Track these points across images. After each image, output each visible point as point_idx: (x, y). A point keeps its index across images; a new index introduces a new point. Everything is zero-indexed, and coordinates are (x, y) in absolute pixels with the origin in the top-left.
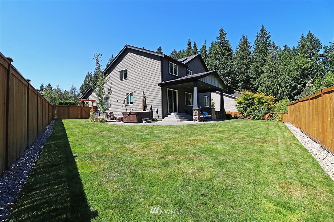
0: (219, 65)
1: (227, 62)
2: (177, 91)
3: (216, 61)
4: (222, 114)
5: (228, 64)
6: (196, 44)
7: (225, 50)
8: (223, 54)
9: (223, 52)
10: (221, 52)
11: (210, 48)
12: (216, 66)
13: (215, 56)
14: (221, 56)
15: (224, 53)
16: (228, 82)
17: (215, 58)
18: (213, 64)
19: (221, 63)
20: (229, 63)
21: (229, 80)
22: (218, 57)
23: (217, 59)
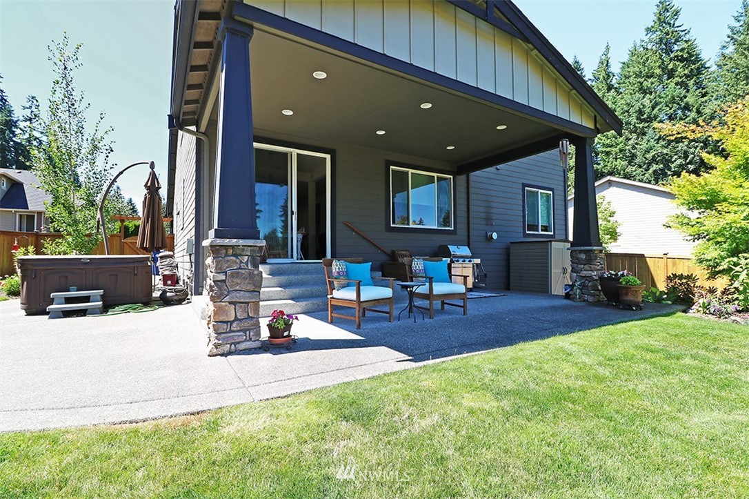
0: (653, 108)
1: (685, 97)
2: (328, 157)
3: (644, 97)
4: (584, 273)
5: (687, 104)
6: (580, 62)
7: (678, 60)
8: (671, 74)
9: (670, 66)
10: (663, 67)
11: (624, 63)
12: (640, 112)
13: (641, 83)
14: (661, 81)
15: (673, 70)
16: (686, 157)
17: (640, 89)
18: (633, 106)
19: (662, 100)
20: (690, 99)
21: (692, 150)
22: (652, 83)
23: (644, 91)
